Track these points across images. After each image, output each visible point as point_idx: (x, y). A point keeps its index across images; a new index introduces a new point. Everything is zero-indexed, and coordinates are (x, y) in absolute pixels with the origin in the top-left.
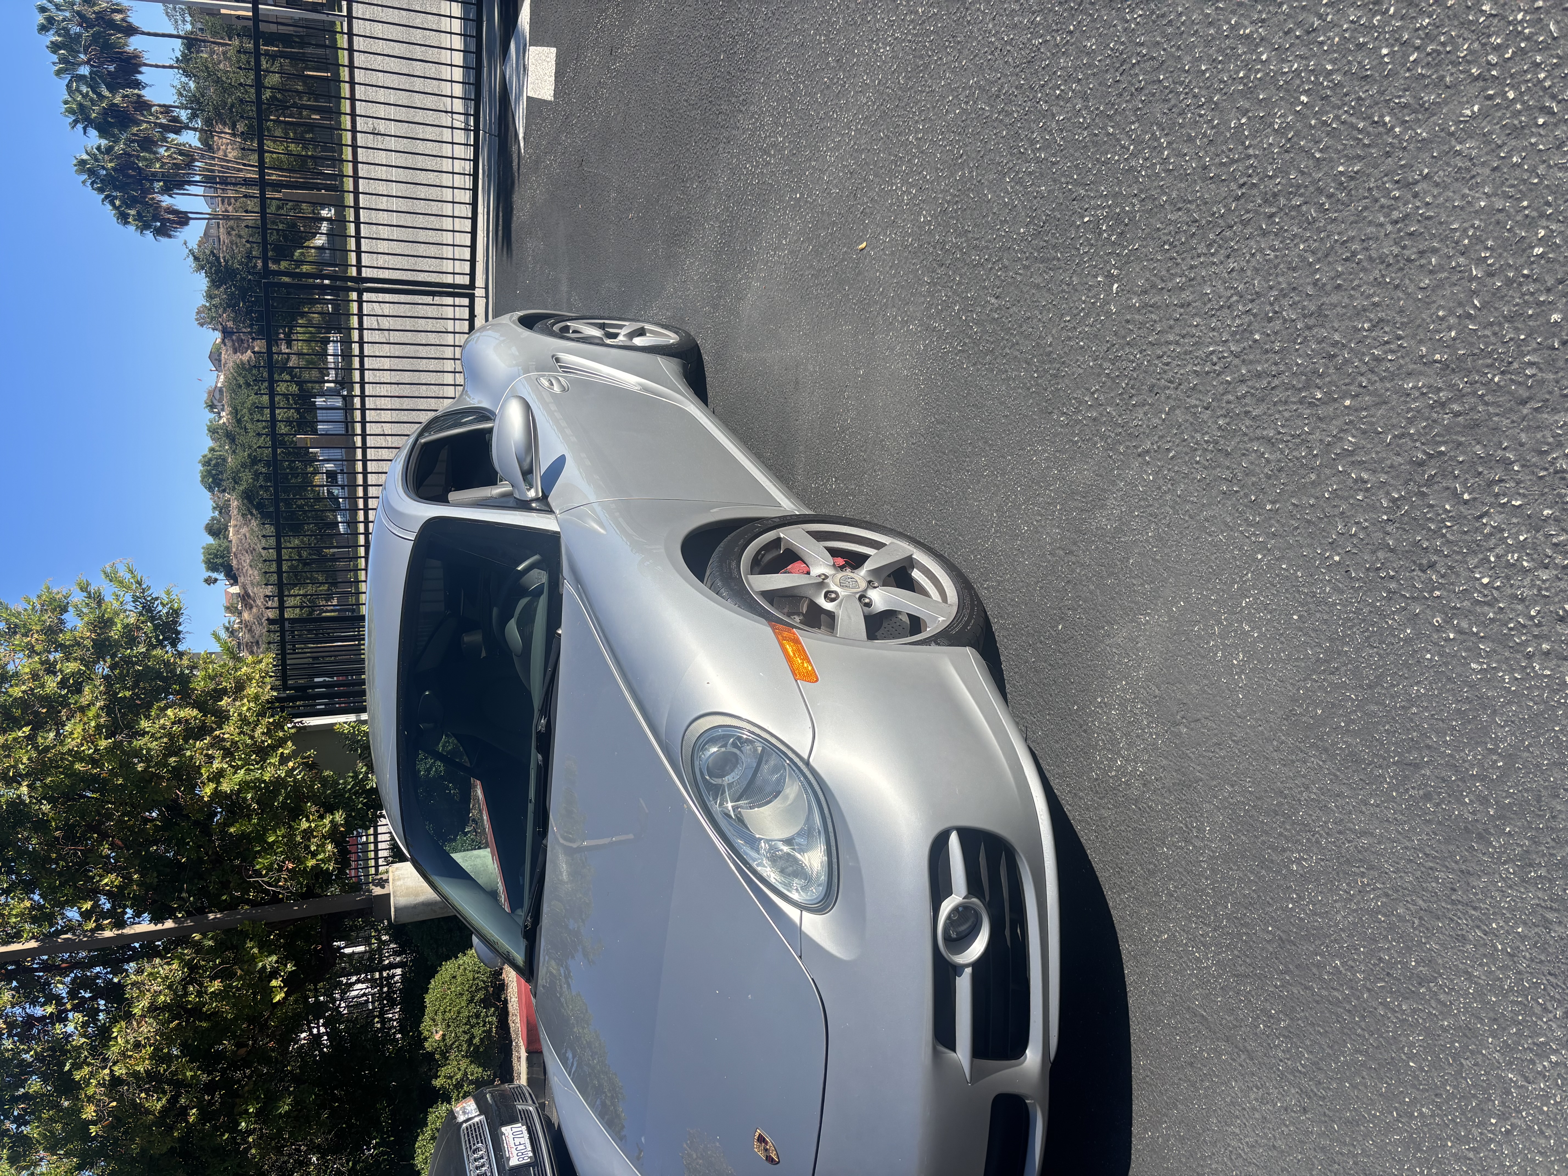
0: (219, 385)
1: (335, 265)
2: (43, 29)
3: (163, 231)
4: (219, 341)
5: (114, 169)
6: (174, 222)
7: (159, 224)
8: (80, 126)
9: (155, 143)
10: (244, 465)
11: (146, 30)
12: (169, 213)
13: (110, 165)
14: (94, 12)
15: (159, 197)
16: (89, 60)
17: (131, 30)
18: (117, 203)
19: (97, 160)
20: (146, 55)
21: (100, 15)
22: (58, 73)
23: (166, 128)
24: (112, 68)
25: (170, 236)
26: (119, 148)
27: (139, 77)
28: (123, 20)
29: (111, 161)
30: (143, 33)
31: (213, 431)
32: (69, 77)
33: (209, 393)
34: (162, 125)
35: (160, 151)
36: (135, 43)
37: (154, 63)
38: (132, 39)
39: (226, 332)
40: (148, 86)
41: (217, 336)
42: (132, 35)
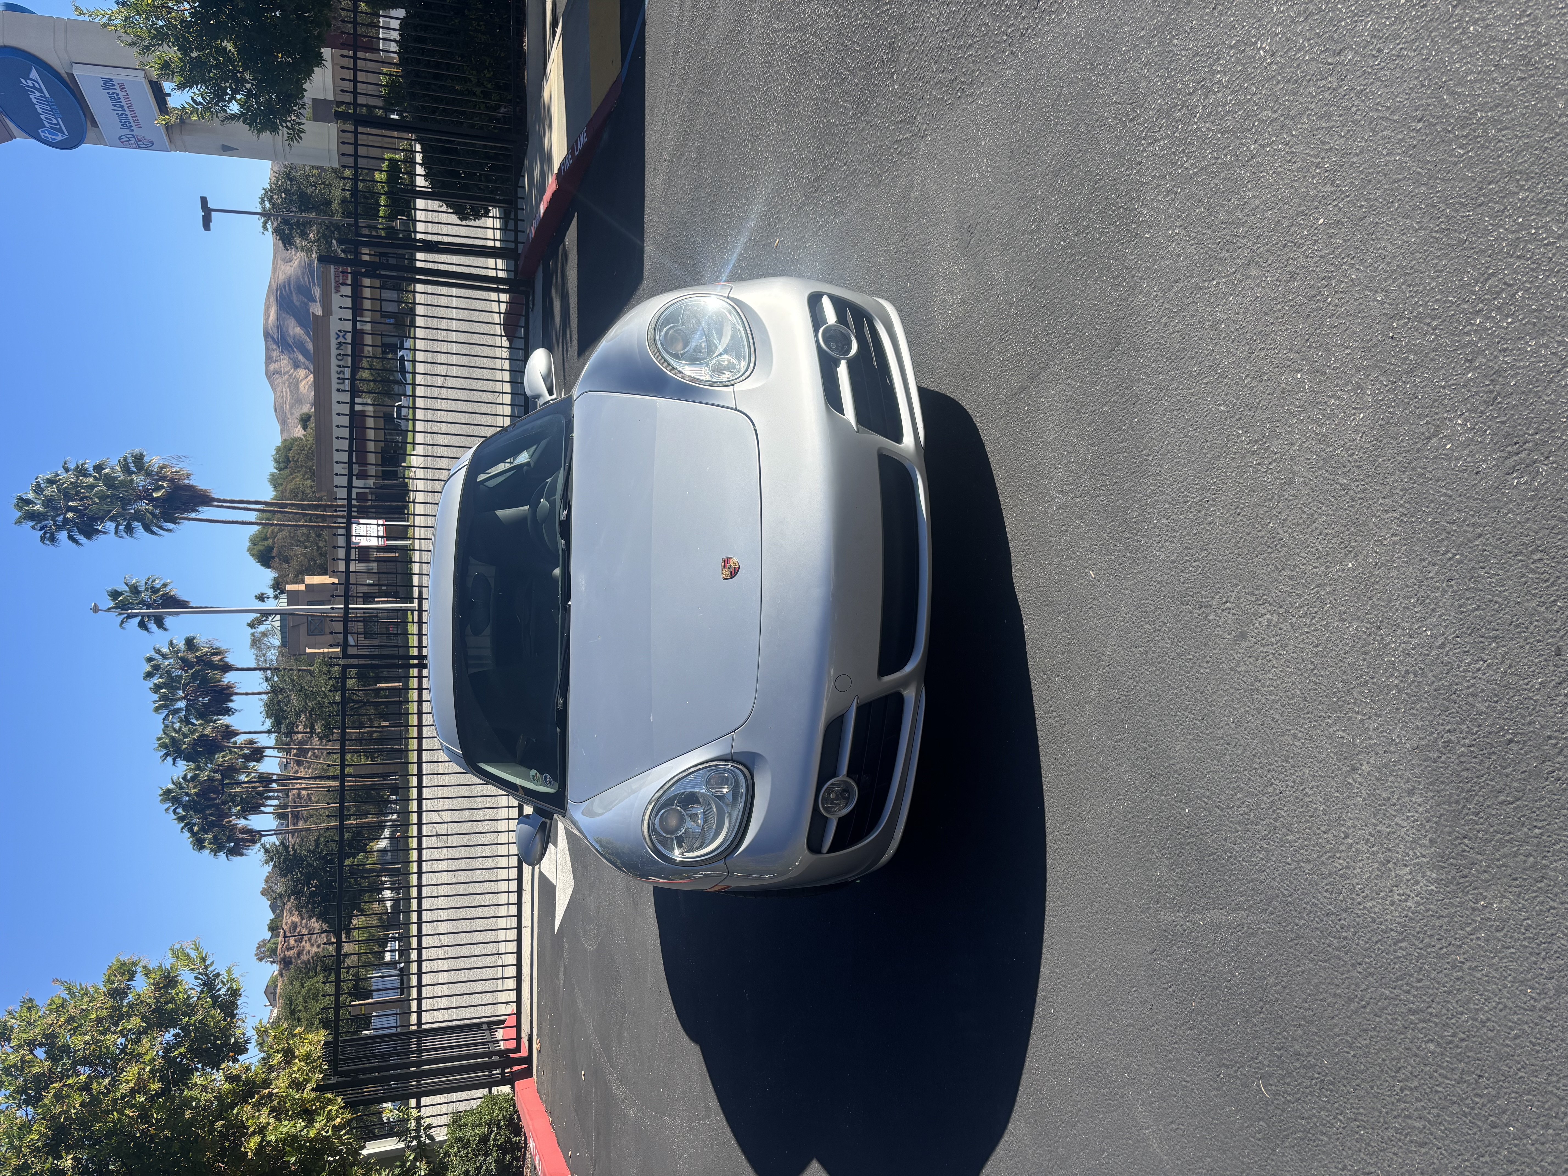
0: (273, 1018)
1: (398, 863)
2: (149, 675)
3: (236, 852)
4: (276, 972)
5: (196, 794)
6: (247, 841)
7: (232, 844)
8: (170, 759)
9: (238, 771)
11: (239, 666)
12: (243, 833)
13: (193, 791)
14: (196, 657)
15: (234, 820)
16: (186, 696)
17: (227, 668)
18: (196, 829)
19: (181, 788)
20: (238, 686)
21: (200, 660)
22: (157, 710)
23: (248, 758)
24: (206, 700)
25: (242, 855)
26: (204, 776)
27: (230, 705)
28: (221, 660)
29: (195, 787)
30: (237, 669)
32: (166, 712)
34: (244, 756)
35: (240, 778)
36: (229, 678)
37: (244, 692)
38: (227, 674)
39: (285, 962)
40: (236, 714)
41: (276, 968)
42: (227, 672)
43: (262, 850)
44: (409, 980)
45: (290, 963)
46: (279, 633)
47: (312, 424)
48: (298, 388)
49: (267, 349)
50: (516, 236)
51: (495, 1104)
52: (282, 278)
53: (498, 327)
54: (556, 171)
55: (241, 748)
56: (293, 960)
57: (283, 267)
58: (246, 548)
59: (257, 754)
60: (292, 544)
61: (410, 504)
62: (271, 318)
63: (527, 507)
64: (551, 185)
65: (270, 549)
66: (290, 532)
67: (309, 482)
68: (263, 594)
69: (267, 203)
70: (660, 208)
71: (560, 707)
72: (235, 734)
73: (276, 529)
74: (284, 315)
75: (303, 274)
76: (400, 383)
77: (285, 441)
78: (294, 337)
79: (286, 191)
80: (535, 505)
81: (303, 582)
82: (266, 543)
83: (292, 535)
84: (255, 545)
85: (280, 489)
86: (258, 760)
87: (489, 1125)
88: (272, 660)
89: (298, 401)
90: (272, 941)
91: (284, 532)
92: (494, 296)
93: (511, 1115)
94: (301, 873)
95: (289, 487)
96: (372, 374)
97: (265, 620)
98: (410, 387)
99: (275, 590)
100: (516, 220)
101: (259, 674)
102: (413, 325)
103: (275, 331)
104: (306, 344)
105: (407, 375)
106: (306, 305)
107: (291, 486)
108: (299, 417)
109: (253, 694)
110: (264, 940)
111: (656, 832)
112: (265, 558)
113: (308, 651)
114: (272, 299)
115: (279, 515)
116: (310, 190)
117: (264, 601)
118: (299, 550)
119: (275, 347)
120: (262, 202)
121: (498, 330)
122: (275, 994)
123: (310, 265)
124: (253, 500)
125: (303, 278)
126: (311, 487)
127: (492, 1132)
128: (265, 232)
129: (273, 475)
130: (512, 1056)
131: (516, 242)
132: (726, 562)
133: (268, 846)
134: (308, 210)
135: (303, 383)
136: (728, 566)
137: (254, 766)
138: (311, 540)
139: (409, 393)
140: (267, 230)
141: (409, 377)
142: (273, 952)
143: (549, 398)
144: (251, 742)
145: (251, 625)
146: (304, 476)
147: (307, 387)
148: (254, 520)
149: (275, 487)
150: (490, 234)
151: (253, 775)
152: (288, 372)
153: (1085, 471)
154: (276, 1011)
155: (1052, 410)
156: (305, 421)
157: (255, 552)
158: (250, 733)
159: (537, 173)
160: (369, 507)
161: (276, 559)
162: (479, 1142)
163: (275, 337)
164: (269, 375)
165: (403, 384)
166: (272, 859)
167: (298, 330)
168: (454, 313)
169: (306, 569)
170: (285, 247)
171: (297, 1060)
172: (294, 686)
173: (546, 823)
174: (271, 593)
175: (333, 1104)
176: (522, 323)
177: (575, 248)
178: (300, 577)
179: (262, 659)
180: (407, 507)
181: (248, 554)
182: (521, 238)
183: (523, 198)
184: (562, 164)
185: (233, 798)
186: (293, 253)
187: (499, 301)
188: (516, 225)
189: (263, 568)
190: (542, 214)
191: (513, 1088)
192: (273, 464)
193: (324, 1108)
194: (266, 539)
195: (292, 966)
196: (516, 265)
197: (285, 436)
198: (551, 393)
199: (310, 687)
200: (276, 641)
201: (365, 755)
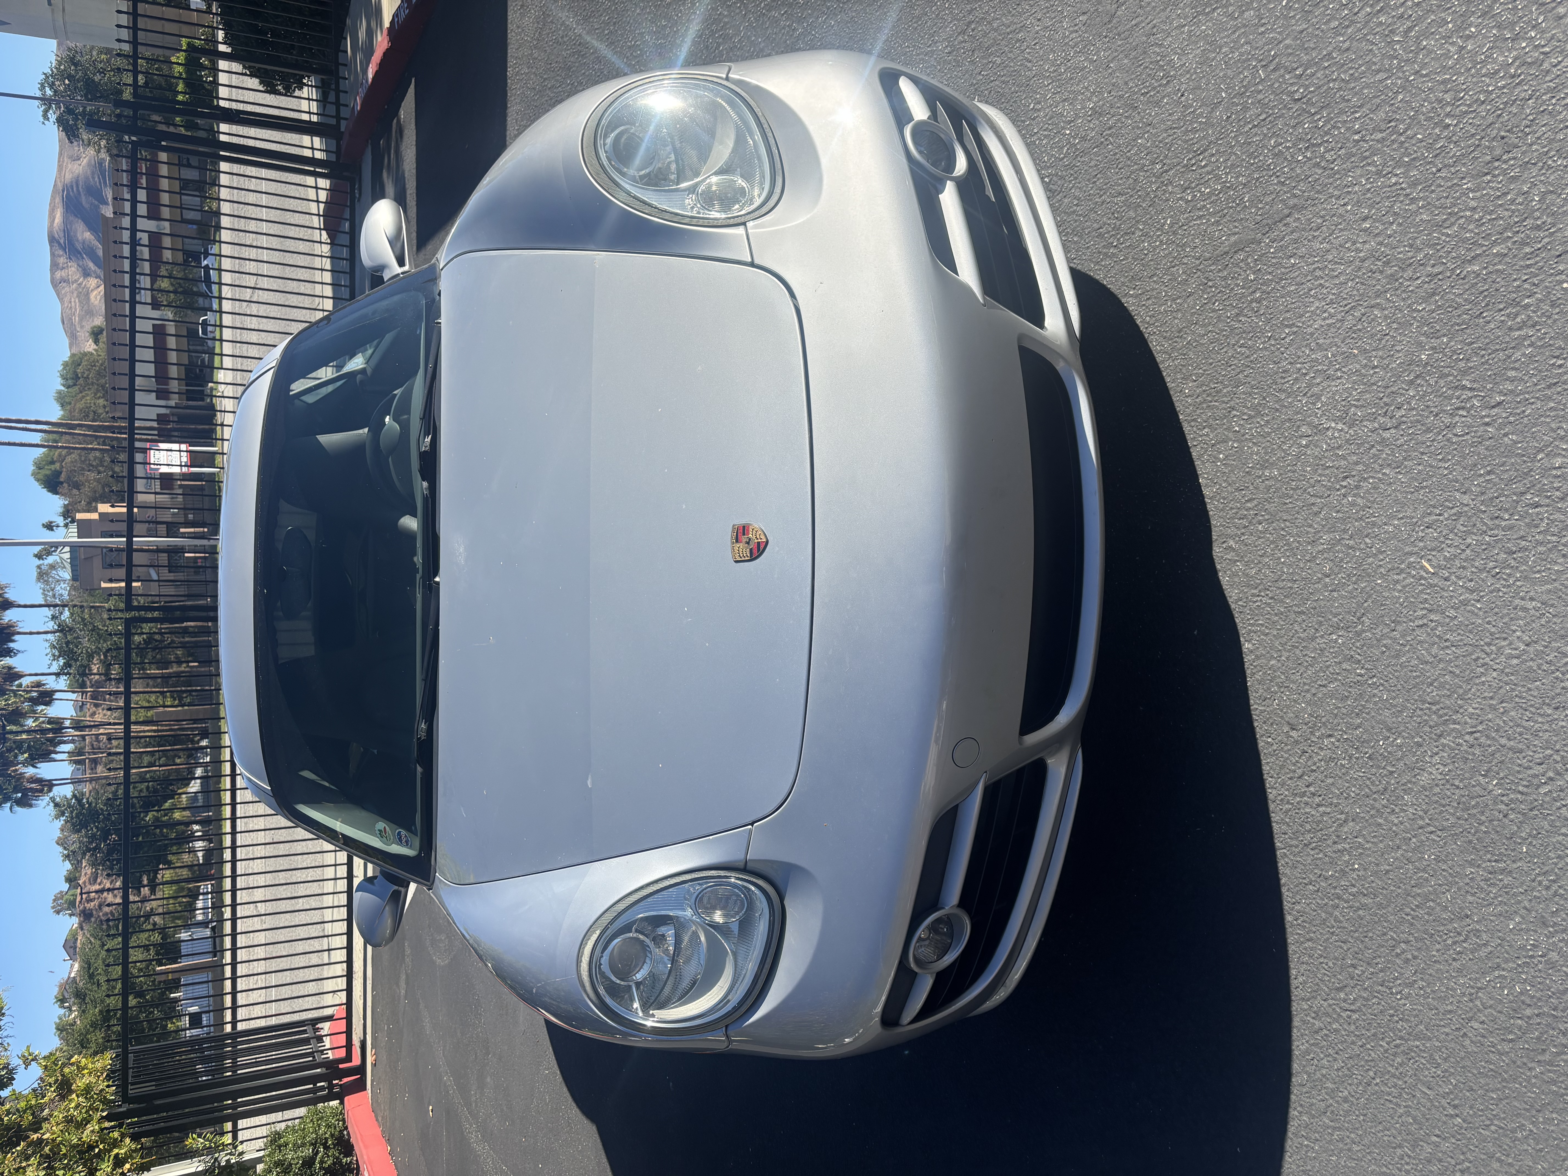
0: (72, 975)
1: (209, 812)
3: (24, 803)
4: (76, 925)
6: (37, 791)
7: (19, 795)
9: (24, 715)
10: (94, 1025)
11: (22, 603)
12: (31, 783)
15: (21, 769)
17: (7, 605)
20: (20, 624)
23: (35, 702)
25: (31, 806)
27: (11, 645)
30: (20, 606)
31: (61, 1029)
33: (60, 986)
34: (31, 700)
35: (27, 723)
36: (10, 616)
37: (28, 631)
38: (8, 612)
39: (85, 915)
40: (19, 655)
41: (75, 921)
42: (7, 609)
43: (52, 804)
44: (222, 942)
45: (91, 915)
46: (68, 566)
47: (103, 338)
48: (89, 299)
49: (53, 254)
50: (338, 111)
51: (321, 1118)
52: (68, 177)
53: (316, 218)
54: (387, 24)
55: (28, 692)
56: (94, 913)
57: (70, 166)
58: (30, 472)
59: (47, 697)
60: (83, 469)
61: (219, 428)
62: (57, 221)
63: (366, 430)
64: (381, 42)
65: (58, 473)
66: (80, 456)
67: (101, 402)
68: (51, 522)
69: (47, 89)
70: (531, 54)
71: (423, 735)
72: (20, 676)
73: (64, 452)
74: (71, 218)
75: (93, 173)
76: (206, 296)
77: (73, 355)
78: (84, 242)
79: (70, 77)
80: (377, 427)
81: (95, 510)
82: (53, 467)
83: (83, 459)
84: (40, 469)
85: (68, 407)
86: (48, 704)
87: (314, 1144)
88: (61, 595)
89: (89, 313)
90: (70, 893)
91: (73, 456)
92: (310, 180)
93: (341, 1132)
94: (97, 827)
95: (78, 406)
96: (172, 284)
97: (55, 551)
98: (217, 300)
99: (65, 518)
100: (338, 91)
101: (48, 612)
102: (218, 227)
103: (62, 235)
104: (98, 251)
105: (213, 286)
106: (97, 207)
107: (81, 405)
108: (89, 330)
109: (38, 633)
110: (62, 892)
111: (603, 974)
112: (52, 484)
113: (103, 585)
114: (58, 200)
115: (68, 437)
116: (97, 78)
117: (52, 530)
118: (92, 475)
119: (61, 253)
120: (42, 88)
121: (316, 222)
122: (75, 948)
123: (101, 163)
124: (33, 419)
125: (93, 178)
126: (104, 407)
127: (317, 1153)
128: (46, 122)
129: (59, 392)
130: (341, 1066)
131: (338, 117)
132: (741, 532)
133: (58, 799)
134: (95, 99)
135: (95, 293)
136: (744, 539)
137: (42, 710)
138: (106, 464)
139: (215, 306)
140: (48, 119)
141: (215, 288)
142: (72, 904)
143: (399, 270)
144: (39, 684)
145: (39, 556)
146: (96, 394)
147: (98, 297)
148: (39, 443)
149: (62, 406)
150: (304, 105)
151: (41, 719)
152: (76, 281)
153: (1411, 382)
154: (76, 966)
155: (1317, 278)
156: (96, 334)
157: (40, 476)
158: (36, 675)
159: (362, 34)
160: (171, 430)
161: (65, 485)
162: (303, 1165)
163: (62, 241)
164: (55, 284)
165: (208, 297)
166: (63, 814)
167: (88, 235)
168: (264, 214)
169: (101, 496)
170: (69, 139)
171: (74, 1096)
172: (85, 625)
173: (400, 892)
174: (60, 521)
175: (120, 1147)
176: (347, 215)
177: (413, 121)
178: (94, 504)
179: (51, 594)
180: (214, 431)
181: (32, 479)
182: (345, 112)
183: (346, 65)
184: (396, 15)
185: (19, 745)
186: (82, 150)
187: (316, 188)
188: (337, 98)
189: (50, 494)
190: (370, 80)
191: (342, 1103)
192: (59, 380)
193: (111, 1150)
194: (52, 462)
195: (93, 919)
196: (338, 146)
197: (74, 351)
198: (401, 263)
199: (104, 626)
200: (67, 575)
201: (172, 697)
